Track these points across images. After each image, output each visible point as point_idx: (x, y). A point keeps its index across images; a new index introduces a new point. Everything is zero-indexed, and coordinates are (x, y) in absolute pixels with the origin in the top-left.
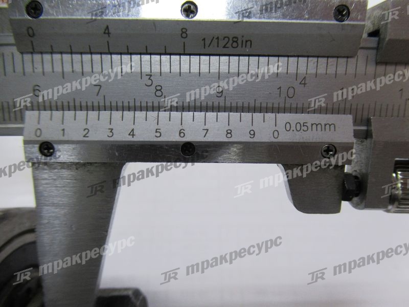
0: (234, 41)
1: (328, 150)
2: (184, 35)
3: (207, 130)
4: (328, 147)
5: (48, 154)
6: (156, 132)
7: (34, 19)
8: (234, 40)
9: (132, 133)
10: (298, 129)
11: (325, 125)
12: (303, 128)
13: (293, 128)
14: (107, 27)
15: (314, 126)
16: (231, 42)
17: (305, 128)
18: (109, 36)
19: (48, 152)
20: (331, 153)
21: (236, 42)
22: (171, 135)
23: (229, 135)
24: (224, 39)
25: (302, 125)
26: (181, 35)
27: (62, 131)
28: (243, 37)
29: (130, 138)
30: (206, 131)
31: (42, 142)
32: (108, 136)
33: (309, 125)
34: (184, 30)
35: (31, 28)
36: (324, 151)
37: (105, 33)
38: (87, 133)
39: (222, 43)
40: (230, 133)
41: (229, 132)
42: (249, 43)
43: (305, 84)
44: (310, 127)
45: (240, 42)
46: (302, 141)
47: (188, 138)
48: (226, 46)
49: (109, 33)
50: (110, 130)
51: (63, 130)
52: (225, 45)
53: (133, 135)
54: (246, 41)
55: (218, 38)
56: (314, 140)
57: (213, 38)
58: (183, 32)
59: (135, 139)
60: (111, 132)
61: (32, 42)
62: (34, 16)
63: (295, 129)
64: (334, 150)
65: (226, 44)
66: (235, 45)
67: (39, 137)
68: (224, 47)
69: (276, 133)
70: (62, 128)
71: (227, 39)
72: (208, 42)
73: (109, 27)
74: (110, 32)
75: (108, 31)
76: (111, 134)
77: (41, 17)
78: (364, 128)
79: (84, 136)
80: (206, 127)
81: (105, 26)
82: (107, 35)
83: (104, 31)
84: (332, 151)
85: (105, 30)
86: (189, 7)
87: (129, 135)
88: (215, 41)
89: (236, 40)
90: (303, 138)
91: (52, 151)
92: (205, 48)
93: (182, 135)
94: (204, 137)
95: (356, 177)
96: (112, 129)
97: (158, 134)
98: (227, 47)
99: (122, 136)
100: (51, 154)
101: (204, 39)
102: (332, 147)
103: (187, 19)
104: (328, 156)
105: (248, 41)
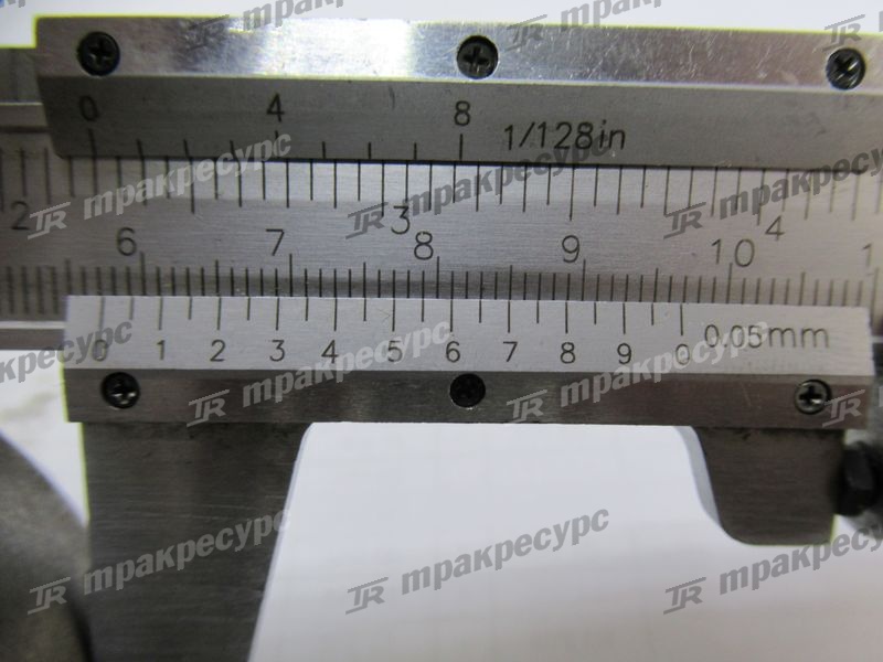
0: (582, 134)
1: (809, 395)
2: (462, 118)
3: (515, 344)
4: (811, 388)
5: (125, 402)
7: (98, 77)
8: (584, 129)
9: (329, 353)
11: (804, 332)
14: (277, 99)
16: (574, 134)
18: (280, 119)
19: (124, 397)
20: (817, 401)
21: (588, 134)
22: (426, 356)
23: (568, 357)
24: (558, 128)
26: (457, 115)
27: (159, 347)
28: (604, 122)
30: (512, 345)
31: (108, 373)
32: (272, 359)
34: (462, 107)
35: (89, 98)
36: (802, 397)
37: (269, 112)
38: (220, 351)
39: (553, 137)
40: (570, 351)
41: (568, 350)
42: (618, 138)
45: (596, 134)
46: (747, 371)
47: (466, 365)
48: (563, 145)
49: (279, 113)
50: (277, 344)
51: (162, 343)
52: (560, 143)
53: (333, 356)
54: (613, 134)
55: (543, 126)
56: (777, 371)
57: (533, 124)
58: (459, 112)
60: (279, 348)
61: (91, 133)
62: (98, 67)
64: (825, 395)
65: (564, 139)
66: (584, 141)
68: (558, 146)
70: (159, 340)
71: (564, 129)
72: (518, 136)
73: (281, 98)
74: (283, 109)
75: (279, 107)
76: (278, 354)
77: (115, 73)
79: (213, 360)
80: (510, 338)
81: (271, 97)
82: (275, 117)
83: (267, 106)
84: (818, 397)
85: (272, 105)
86: (477, 51)
88: (537, 132)
89: (588, 129)
90: (750, 364)
91: (133, 395)
92: (510, 148)
93: (453, 355)
94: (508, 360)
96: (281, 342)
99: (305, 358)
100: (133, 401)
101: (510, 129)
102: (819, 388)
103: (471, 80)
104: (810, 409)
105: (617, 132)
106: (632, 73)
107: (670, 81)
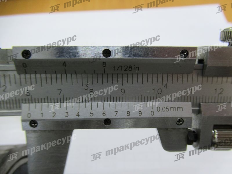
0: (130, 68)
1: (179, 121)
2: (104, 65)
3: (117, 112)
4: (179, 120)
5: (35, 126)
6: (91, 113)
7: (26, 59)
8: (130, 67)
9: (78, 115)
10: (164, 110)
11: (178, 108)
12: (166, 110)
15: (172, 108)
16: (128, 68)
17: (167, 110)
18: (66, 66)
20: (181, 122)
21: (131, 68)
22: (98, 115)
23: (128, 114)
25: (166, 108)
26: (103, 65)
28: (134, 65)
29: (77, 117)
30: (116, 112)
31: (31, 120)
32: (66, 116)
33: (169, 108)
34: (104, 63)
35: (25, 63)
36: (177, 121)
37: (63, 65)
38: (55, 115)
39: (124, 69)
40: (129, 113)
41: (128, 113)
42: (137, 68)
43: (166, 87)
44: (170, 109)
45: (133, 68)
46: (166, 116)
47: (107, 117)
48: (126, 70)
49: (65, 65)
50: (67, 113)
51: (42, 113)
53: (79, 115)
54: (136, 68)
55: (122, 66)
57: (119, 66)
58: (104, 64)
59: (80, 118)
60: (67, 114)
61: (25, 70)
62: (27, 57)
63: (162, 111)
64: (182, 121)
66: (130, 69)
67: (29, 117)
69: (152, 113)
70: (41, 113)
71: (126, 67)
73: (66, 62)
74: (66, 64)
75: (65, 64)
77: (30, 58)
78: (197, 108)
79: (53, 117)
80: (116, 110)
81: (63, 62)
82: (65, 66)
84: (181, 121)
85: (64, 64)
86: (107, 52)
87: (77, 115)
88: (120, 68)
89: (131, 67)
90: (166, 115)
91: (36, 124)
92: (115, 71)
93: (104, 115)
94: (116, 115)
95: (194, 132)
96: (68, 113)
97: (92, 115)
98: (127, 71)
99: (73, 116)
100: (36, 126)
101: (115, 67)
103: (106, 58)
104: (179, 124)
105: (137, 67)
106: (140, 56)
107: (147, 57)
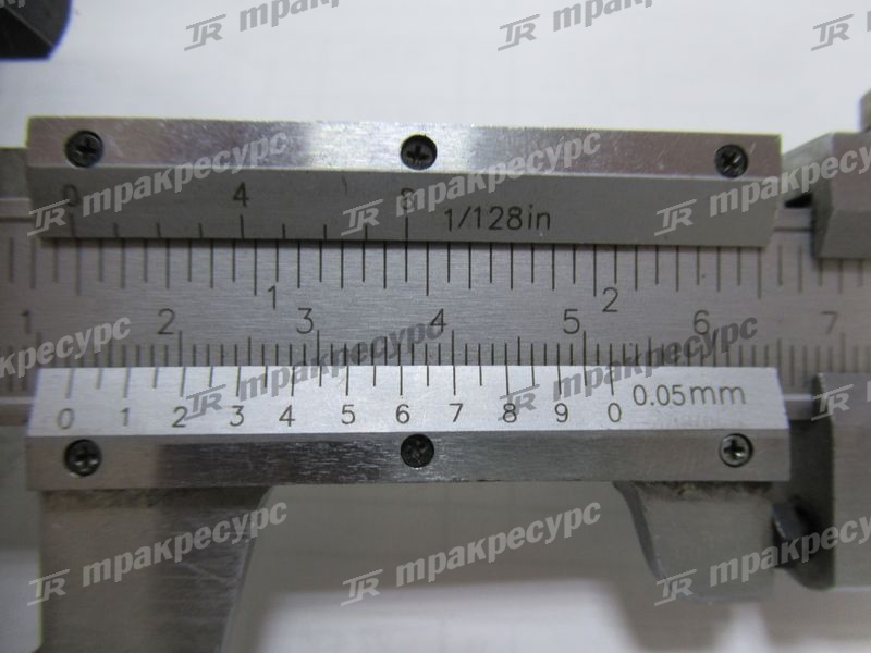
0: (512, 216)
1: (733, 448)
3: (461, 405)
4: (734, 442)
5: (84, 470)
6: (344, 412)
7: (82, 169)
8: (513, 212)
9: (286, 417)
10: (663, 400)
11: (722, 390)
12: (673, 397)
13: (652, 397)
14: (242, 187)
15: (697, 393)
16: (506, 217)
17: (678, 398)
18: (245, 204)
19: (86, 465)
20: (740, 455)
21: (518, 217)
24: (491, 212)
25: (671, 392)
27: (123, 415)
28: (532, 206)
29: (282, 429)
30: (458, 407)
31: (71, 441)
32: (231, 424)
33: (685, 390)
35: (73, 187)
36: (726, 450)
37: (236, 198)
38: (183, 417)
39: (488, 220)
42: (543, 220)
44: (688, 396)
45: (524, 216)
46: (673, 426)
47: (419, 425)
48: (496, 226)
49: (244, 199)
50: (237, 410)
51: (126, 411)
52: (494, 224)
53: (290, 420)
54: (539, 216)
55: (478, 210)
56: (702, 426)
57: (469, 208)
59: (295, 429)
60: (238, 413)
61: (72, 217)
62: (82, 162)
63: (654, 399)
64: (746, 447)
65: (497, 221)
66: (515, 223)
67: (65, 428)
68: (492, 227)
69: (614, 411)
70: (123, 409)
71: (497, 212)
72: (456, 218)
73: (247, 188)
74: (248, 195)
75: (244, 194)
76: (238, 419)
77: (99, 165)
79: (175, 425)
80: (456, 400)
81: (238, 185)
82: (241, 203)
83: (233, 193)
84: (741, 450)
85: (238, 192)
86: (418, 149)
87: (281, 419)
88: (473, 215)
89: (517, 212)
90: (676, 420)
91: (94, 462)
92: (450, 229)
93: (403, 417)
94: (455, 420)
96: (241, 407)
97: (348, 418)
98: (499, 228)
99: (263, 422)
100: (94, 469)
101: (450, 212)
102: (741, 442)
103: (413, 171)
104: (735, 463)
105: (543, 214)
107: (584, 171)
